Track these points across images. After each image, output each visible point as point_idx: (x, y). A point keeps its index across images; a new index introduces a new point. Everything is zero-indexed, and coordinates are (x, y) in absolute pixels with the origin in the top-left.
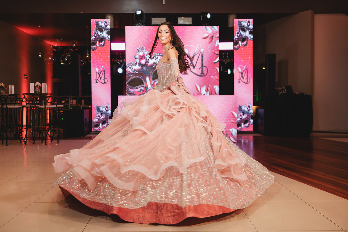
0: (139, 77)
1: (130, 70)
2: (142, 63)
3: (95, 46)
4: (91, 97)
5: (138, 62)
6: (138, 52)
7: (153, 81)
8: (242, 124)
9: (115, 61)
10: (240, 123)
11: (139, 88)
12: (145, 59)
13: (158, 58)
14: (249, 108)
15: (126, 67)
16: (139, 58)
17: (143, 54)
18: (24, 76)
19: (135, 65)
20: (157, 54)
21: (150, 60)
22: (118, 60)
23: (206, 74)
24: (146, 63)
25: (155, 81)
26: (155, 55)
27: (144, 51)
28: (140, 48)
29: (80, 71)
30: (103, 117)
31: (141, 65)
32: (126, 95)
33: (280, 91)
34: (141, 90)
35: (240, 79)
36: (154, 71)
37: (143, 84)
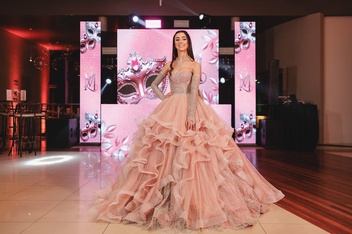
0: (131, 84)
1: (122, 76)
2: (135, 69)
3: (85, 49)
4: (79, 105)
5: (131, 68)
6: (131, 57)
7: (146, 88)
8: (244, 134)
9: (106, 66)
10: (241, 133)
11: (131, 96)
12: (137, 64)
13: (152, 64)
14: (251, 117)
15: (118, 73)
16: (131, 64)
17: (136, 59)
18: (15, 82)
19: (127, 71)
20: (151, 60)
21: (143, 66)
22: (109, 66)
23: (205, 81)
24: (140, 69)
25: (149, 88)
26: (149, 60)
27: (137, 56)
28: (133, 53)
29: (67, 77)
30: (91, 125)
31: (134, 72)
32: (117, 103)
33: (286, 100)
34: (133, 98)
35: (242, 87)
36: (147, 78)
37: (136, 92)
